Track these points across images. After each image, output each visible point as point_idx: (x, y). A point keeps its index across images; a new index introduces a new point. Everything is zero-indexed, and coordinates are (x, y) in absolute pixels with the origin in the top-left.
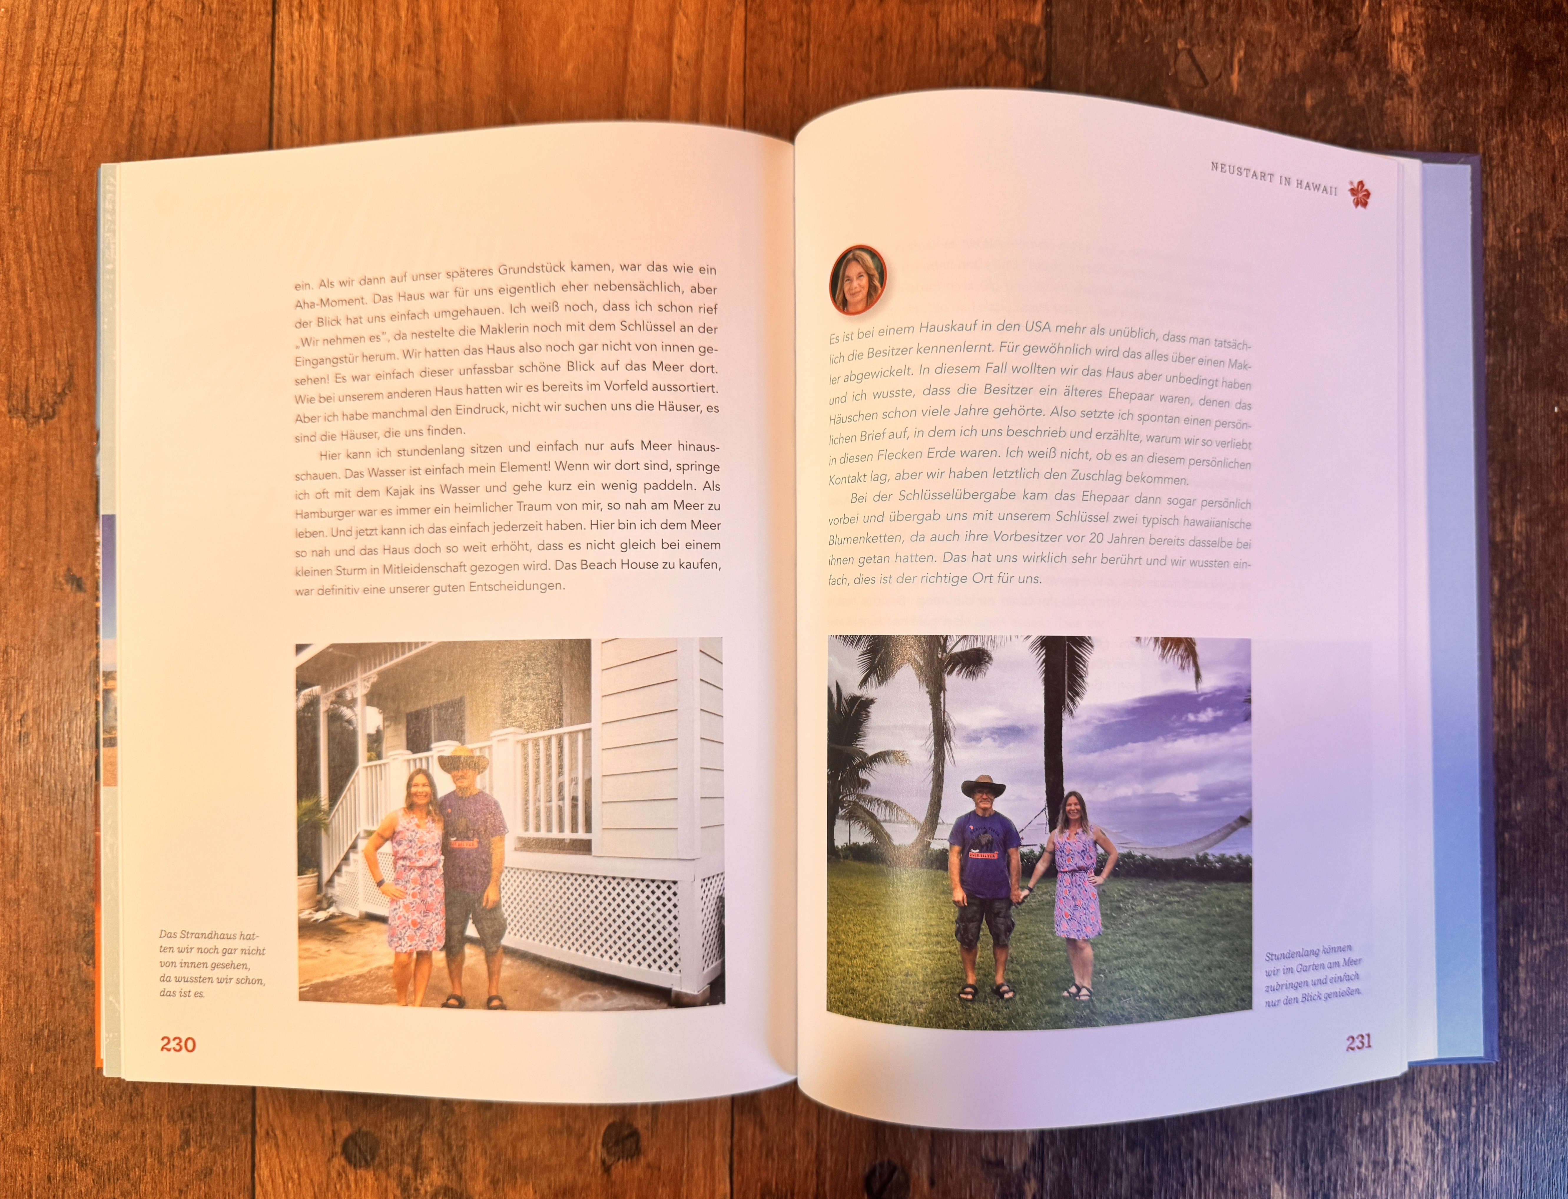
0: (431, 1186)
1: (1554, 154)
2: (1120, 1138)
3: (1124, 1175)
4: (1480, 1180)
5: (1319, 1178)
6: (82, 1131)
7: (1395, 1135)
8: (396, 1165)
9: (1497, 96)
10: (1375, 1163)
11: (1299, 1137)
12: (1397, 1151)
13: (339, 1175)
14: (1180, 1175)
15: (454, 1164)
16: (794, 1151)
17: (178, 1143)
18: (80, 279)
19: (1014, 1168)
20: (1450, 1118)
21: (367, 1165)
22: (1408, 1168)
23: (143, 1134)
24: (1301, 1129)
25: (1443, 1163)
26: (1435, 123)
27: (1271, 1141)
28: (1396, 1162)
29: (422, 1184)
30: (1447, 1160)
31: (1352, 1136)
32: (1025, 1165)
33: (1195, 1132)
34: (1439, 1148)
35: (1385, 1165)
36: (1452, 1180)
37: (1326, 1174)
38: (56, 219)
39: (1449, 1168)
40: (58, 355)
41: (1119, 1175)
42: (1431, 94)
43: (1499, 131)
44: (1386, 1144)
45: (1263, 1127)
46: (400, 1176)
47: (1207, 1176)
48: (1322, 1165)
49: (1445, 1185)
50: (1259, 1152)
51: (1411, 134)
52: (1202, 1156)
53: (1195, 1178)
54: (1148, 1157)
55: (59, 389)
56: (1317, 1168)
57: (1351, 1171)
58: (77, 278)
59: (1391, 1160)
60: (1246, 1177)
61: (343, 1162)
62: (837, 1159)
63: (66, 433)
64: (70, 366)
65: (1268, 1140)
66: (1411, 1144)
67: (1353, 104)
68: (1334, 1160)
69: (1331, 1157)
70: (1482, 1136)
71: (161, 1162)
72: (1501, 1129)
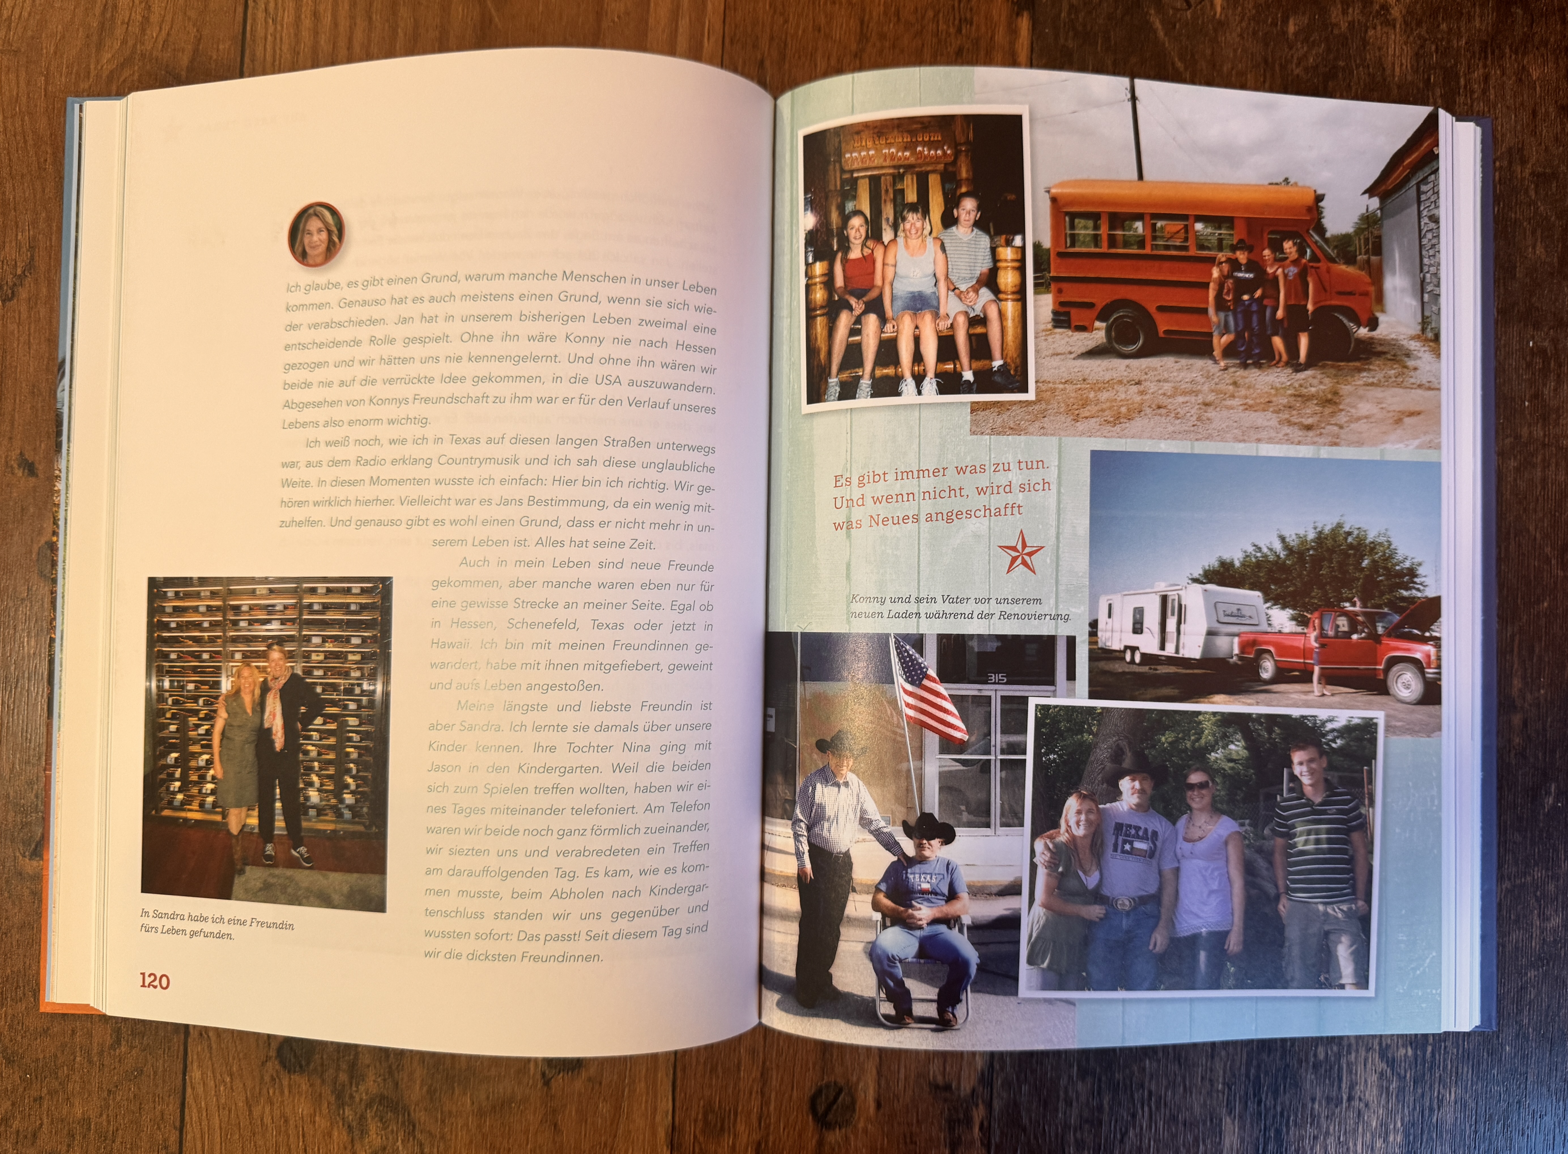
0: (367, 1094)
1: (1535, 89)
2: (1071, 1066)
3: (1074, 1104)
4: (1434, 1120)
5: (1272, 1112)
6: (11, 1027)
7: (1350, 1071)
8: (331, 1071)
9: (1480, 30)
10: (1329, 1099)
11: (1253, 1071)
12: (1352, 1087)
13: (273, 1079)
14: (1131, 1105)
15: (391, 1073)
16: (739, 1070)
17: (109, 1041)
18: (46, 160)
19: (962, 1094)
20: (1406, 1055)
21: (302, 1070)
22: (1362, 1105)
23: (74, 1032)
24: (1255, 1062)
25: (1398, 1101)
26: (1417, 54)
27: (1224, 1073)
28: (1350, 1099)
29: (357, 1091)
30: (1401, 1098)
31: (1306, 1071)
32: (973, 1091)
33: (1147, 1062)
34: (1394, 1085)
35: (1339, 1102)
36: (1406, 1119)
37: (1279, 1109)
38: (24, 100)
39: (1403, 1106)
40: (19, 237)
41: (1069, 1103)
42: (1414, 25)
43: (1480, 65)
44: (1340, 1080)
45: (1217, 1059)
46: (335, 1083)
47: (1158, 1108)
48: (1275, 1099)
49: (1399, 1124)
50: (1212, 1085)
51: (1393, 64)
52: (1153, 1088)
53: (1146, 1109)
54: (1100, 1087)
55: (19, 272)
56: (1270, 1102)
57: (1304, 1106)
58: (42, 160)
59: (1345, 1097)
60: (1197, 1109)
61: (277, 1067)
62: (782, 1079)
63: (24, 315)
64: (32, 248)
65: (1221, 1073)
66: (1366, 1081)
67: (1336, 32)
68: (1288, 1095)
69: (1285, 1092)
70: (1437, 1075)
71: (90, 1062)
72: (1457, 1068)
